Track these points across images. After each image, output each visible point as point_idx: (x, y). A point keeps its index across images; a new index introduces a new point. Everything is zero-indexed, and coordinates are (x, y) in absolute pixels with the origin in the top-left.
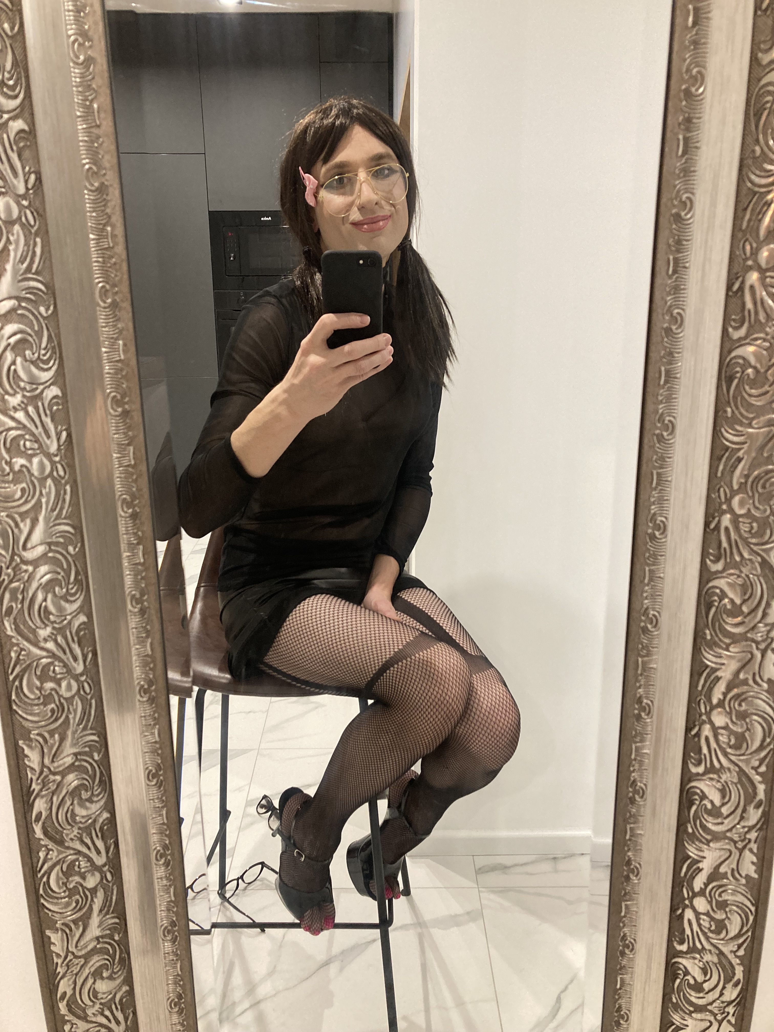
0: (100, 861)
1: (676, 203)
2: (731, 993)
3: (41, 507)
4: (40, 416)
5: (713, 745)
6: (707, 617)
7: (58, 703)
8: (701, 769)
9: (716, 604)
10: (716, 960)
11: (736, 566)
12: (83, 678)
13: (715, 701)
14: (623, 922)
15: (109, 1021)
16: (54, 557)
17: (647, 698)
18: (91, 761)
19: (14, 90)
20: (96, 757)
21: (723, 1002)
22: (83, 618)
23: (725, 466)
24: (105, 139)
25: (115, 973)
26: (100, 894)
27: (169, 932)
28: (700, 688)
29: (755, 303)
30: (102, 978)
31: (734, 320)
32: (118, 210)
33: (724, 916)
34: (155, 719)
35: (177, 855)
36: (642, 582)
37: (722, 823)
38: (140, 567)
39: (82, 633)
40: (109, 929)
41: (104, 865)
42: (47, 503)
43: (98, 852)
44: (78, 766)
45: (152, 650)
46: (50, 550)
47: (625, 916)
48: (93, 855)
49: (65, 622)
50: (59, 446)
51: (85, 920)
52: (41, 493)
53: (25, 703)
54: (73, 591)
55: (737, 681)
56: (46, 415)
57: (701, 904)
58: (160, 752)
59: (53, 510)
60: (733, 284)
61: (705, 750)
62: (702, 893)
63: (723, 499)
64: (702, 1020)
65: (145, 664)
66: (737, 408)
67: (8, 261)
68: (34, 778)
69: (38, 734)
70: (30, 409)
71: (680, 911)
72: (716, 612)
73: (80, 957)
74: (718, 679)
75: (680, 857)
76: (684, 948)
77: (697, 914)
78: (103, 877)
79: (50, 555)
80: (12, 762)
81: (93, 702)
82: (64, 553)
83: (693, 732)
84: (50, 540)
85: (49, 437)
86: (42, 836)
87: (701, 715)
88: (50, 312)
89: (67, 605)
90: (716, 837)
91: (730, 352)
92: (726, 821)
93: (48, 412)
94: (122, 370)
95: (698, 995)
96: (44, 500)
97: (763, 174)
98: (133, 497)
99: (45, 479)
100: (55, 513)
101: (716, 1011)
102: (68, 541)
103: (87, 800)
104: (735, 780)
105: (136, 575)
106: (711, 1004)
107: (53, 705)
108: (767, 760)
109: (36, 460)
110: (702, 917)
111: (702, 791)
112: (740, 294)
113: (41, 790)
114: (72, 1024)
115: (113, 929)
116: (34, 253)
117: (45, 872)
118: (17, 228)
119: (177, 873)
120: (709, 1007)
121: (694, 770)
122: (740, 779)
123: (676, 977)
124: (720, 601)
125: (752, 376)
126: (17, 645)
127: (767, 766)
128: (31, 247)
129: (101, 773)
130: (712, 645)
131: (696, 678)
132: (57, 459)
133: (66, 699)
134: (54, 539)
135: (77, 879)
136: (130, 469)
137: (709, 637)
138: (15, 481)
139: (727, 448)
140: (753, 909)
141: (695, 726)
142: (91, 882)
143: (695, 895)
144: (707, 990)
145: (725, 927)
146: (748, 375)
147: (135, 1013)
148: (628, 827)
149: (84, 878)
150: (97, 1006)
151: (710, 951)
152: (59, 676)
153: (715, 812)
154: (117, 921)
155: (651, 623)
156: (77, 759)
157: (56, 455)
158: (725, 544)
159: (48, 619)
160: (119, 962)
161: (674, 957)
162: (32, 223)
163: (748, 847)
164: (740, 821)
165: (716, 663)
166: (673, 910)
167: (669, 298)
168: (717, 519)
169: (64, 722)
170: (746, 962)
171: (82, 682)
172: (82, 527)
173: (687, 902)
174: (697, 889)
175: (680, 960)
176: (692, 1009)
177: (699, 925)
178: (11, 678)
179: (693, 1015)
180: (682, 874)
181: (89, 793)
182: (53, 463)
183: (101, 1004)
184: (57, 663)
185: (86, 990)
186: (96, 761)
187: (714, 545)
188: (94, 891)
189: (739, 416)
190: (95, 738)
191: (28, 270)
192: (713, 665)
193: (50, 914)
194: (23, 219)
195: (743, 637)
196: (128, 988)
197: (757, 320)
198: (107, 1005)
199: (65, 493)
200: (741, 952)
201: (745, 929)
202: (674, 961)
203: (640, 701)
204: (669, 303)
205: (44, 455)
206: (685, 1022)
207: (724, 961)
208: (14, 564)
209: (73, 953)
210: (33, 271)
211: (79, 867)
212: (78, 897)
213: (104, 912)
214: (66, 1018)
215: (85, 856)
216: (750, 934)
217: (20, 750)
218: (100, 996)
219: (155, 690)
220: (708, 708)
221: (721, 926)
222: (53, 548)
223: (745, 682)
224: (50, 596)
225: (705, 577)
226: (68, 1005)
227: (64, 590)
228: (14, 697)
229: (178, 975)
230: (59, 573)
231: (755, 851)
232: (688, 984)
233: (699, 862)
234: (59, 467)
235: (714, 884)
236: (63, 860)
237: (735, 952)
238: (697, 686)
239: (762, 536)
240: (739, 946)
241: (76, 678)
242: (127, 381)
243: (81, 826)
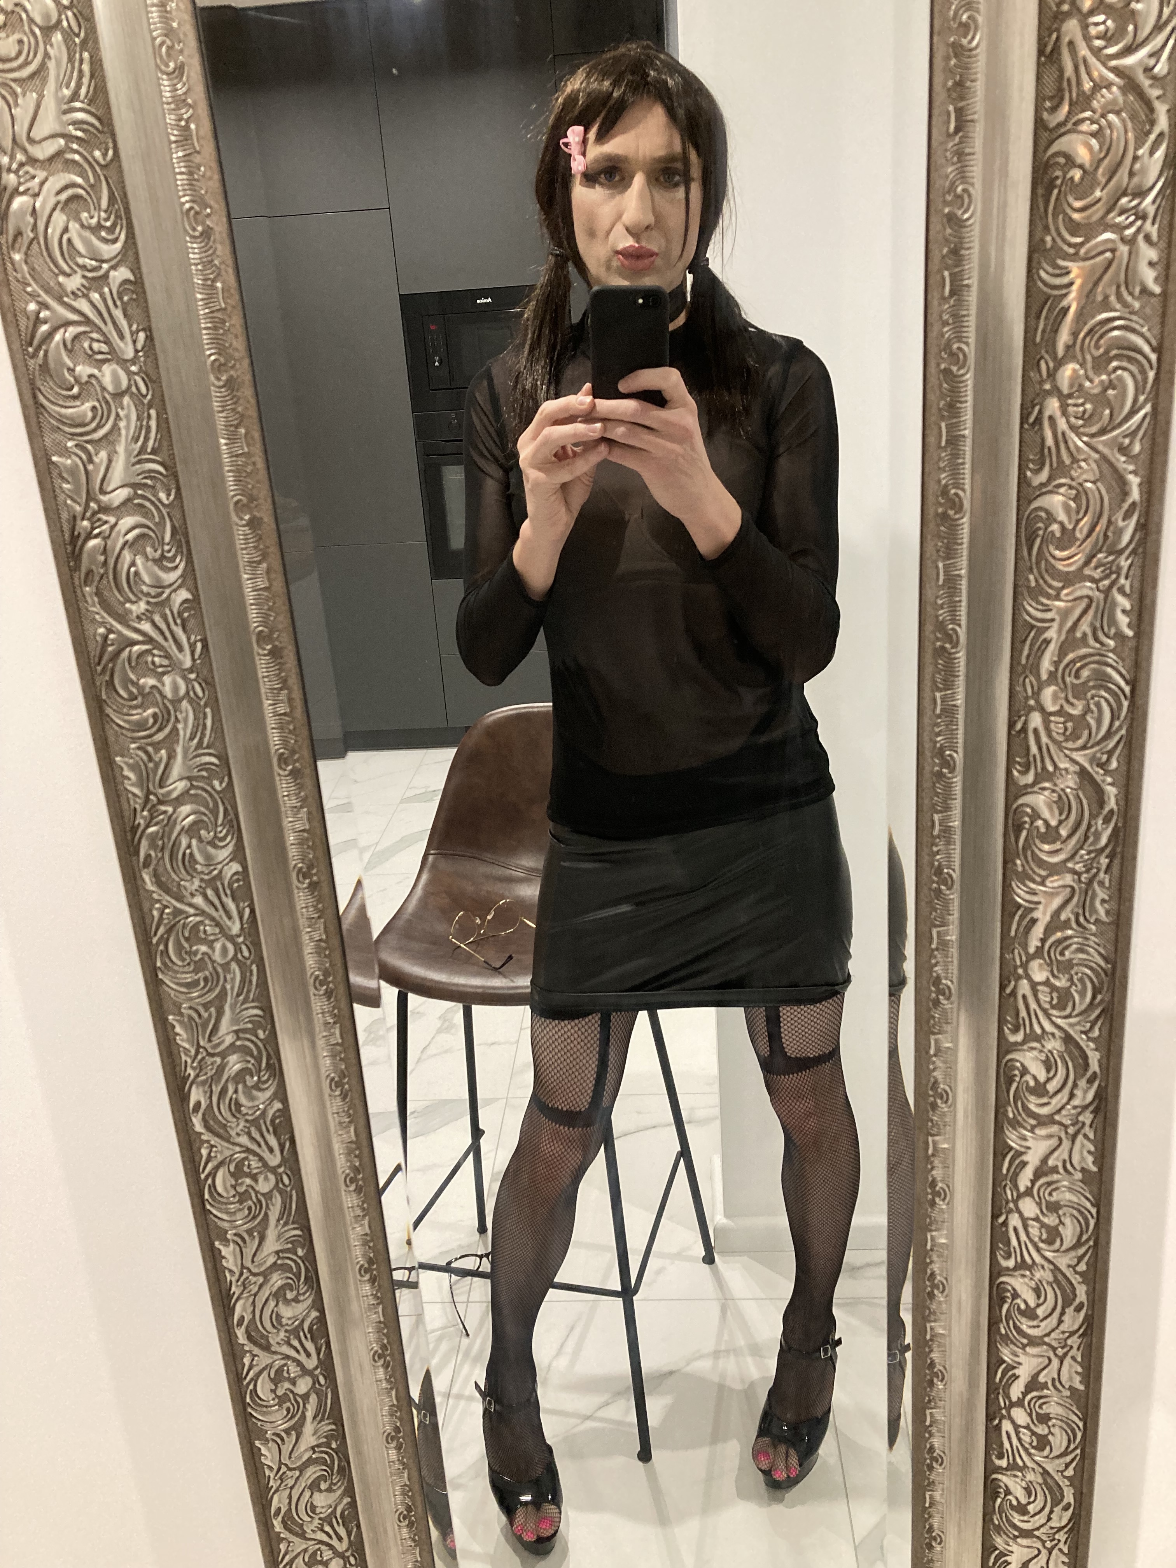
0: (311, 1363)
1: (939, 635)
2: (1061, 1518)
3: (226, 994)
4: (219, 898)
5: (1023, 1237)
6: (1008, 1092)
7: (254, 1199)
8: (1011, 1263)
9: (1017, 1079)
10: (1040, 1481)
11: (1038, 1039)
12: (281, 1170)
13: (1022, 1189)
14: (930, 1433)
15: (330, 1537)
16: (243, 1045)
17: (942, 1181)
18: (294, 1257)
19: (174, 561)
20: (300, 1252)
21: (1052, 1528)
22: (278, 1105)
23: (1019, 925)
24: (277, 600)
25: (335, 1484)
26: (313, 1398)
27: (393, 1439)
28: (1004, 1171)
29: (1040, 748)
30: (320, 1491)
31: (1019, 763)
32: (295, 670)
33: (1046, 1431)
34: (364, 1209)
35: (397, 1356)
36: (927, 1052)
37: (1038, 1326)
38: (338, 1048)
39: (277, 1121)
40: (325, 1437)
41: (316, 1368)
42: (232, 989)
43: (308, 1355)
44: (282, 1265)
45: (356, 1135)
46: (238, 1038)
47: (931, 1426)
48: (302, 1358)
49: (258, 1113)
50: (242, 925)
51: (298, 1429)
52: (225, 980)
53: (220, 1202)
54: (265, 1078)
55: (1045, 1168)
56: (226, 895)
57: (1020, 1416)
58: (371, 1244)
59: (238, 995)
60: (1015, 722)
61: (1014, 1242)
62: (1020, 1403)
63: (1018, 963)
64: (1028, 1547)
65: (349, 1153)
66: (1027, 862)
67: (178, 741)
68: (234, 1279)
69: (235, 1235)
70: (209, 892)
71: (997, 1421)
72: (1017, 1088)
73: (294, 1469)
74: (1024, 1164)
75: (993, 1361)
76: (1004, 1463)
77: (1016, 1427)
78: (316, 1381)
79: (238, 1043)
80: (210, 1266)
81: (294, 1193)
82: (254, 1039)
83: (1001, 1220)
84: (235, 1028)
85: (230, 918)
86: (246, 1342)
87: (1007, 1202)
88: (224, 785)
89: (259, 1094)
90: (1033, 1342)
91: (1017, 798)
92: (1043, 1324)
93: (228, 892)
94: (307, 839)
95: (1022, 1518)
96: (228, 987)
97: (1040, 607)
98: (326, 973)
99: (228, 963)
100: (241, 998)
101: (1044, 1538)
102: (257, 1025)
103: (293, 1300)
104: (1051, 1279)
105: (333, 1056)
106: (1038, 1529)
107: (250, 1202)
108: (1086, 1259)
109: (218, 946)
110: (1022, 1430)
111: (1014, 1289)
112: (1023, 735)
113: (242, 1293)
114: (289, 1542)
115: (329, 1437)
116: (205, 725)
117: (252, 1379)
118: (185, 704)
119: (398, 1374)
120: (1036, 1533)
121: (1004, 1263)
122: (1055, 1277)
123: (997, 1495)
124: (1021, 1077)
125: (1043, 830)
126: (208, 1141)
127: (1087, 1264)
128: (201, 722)
129: (306, 1268)
130: (1015, 1124)
131: (1000, 1158)
132: (241, 939)
133: (263, 1195)
134: (242, 1026)
135: (287, 1385)
136: (323, 944)
137: (1011, 1115)
138: (196, 971)
139: (1019, 906)
140: (1081, 1424)
141: (1001, 1214)
142: (303, 1386)
143: (1012, 1405)
144: (1032, 1513)
145: (1049, 1443)
146: (1037, 828)
147: (358, 1527)
148: (928, 1325)
149: (294, 1384)
150: (317, 1522)
151: (1033, 1469)
152: (255, 1171)
153: (1030, 1313)
154: (333, 1427)
155: (941, 1098)
156: (279, 1258)
157: (239, 936)
158: (1023, 1013)
159: (239, 1112)
160: (338, 1472)
161: (994, 1473)
162: (200, 694)
163: (1070, 1354)
164: (1059, 1325)
165: (1021, 1146)
166: (989, 1418)
167: (939, 739)
168: (1013, 983)
169: (263, 1219)
170: (1077, 1483)
171: (281, 1175)
172: (271, 1006)
173: (1004, 1412)
174: (1014, 1399)
175: (999, 1476)
176: (1016, 1533)
177: (1019, 1439)
178: (203, 1176)
179: (1019, 1540)
180: (997, 1380)
181: (295, 1293)
182: (236, 945)
183: (320, 1519)
184: (251, 1157)
185: (302, 1506)
186: (300, 1257)
187: (1013, 1013)
188: (306, 1397)
189: (1030, 872)
190: (298, 1232)
191: (200, 745)
192: (1018, 1147)
193: (259, 1423)
194: (191, 693)
195: (1050, 1120)
196: (349, 1500)
197: (1044, 768)
198: (328, 1520)
199: (251, 974)
200: (1070, 1472)
201: (1072, 1446)
202: (994, 1476)
203: (933, 1184)
204: (938, 745)
205: (227, 939)
206: (1009, 1548)
207: (1049, 1480)
208: (200, 1057)
209: (286, 1465)
210: (205, 745)
211: (288, 1372)
212: (288, 1404)
213: (318, 1419)
214: (282, 1536)
215: (295, 1360)
216: (1078, 1451)
217: (216, 1252)
218: (318, 1510)
219: (362, 1179)
220: (1015, 1194)
221: (1043, 1443)
222: (241, 1035)
223: (1055, 1170)
224: (240, 1087)
225: (1003, 1050)
226: (284, 1522)
227: (256, 1078)
228: (207, 1196)
229: (406, 1485)
230: (249, 1062)
231: (1079, 1359)
232: (1011, 1504)
233: (1014, 1368)
234: (244, 948)
235: (1034, 1394)
236: (271, 1366)
237: (1062, 1472)
238: (1001, 1170)
239: (1064, 1009)
240: (1067, 1466)
241: (273, 1170)
242: (314, 851)
243: (288, 1328)
